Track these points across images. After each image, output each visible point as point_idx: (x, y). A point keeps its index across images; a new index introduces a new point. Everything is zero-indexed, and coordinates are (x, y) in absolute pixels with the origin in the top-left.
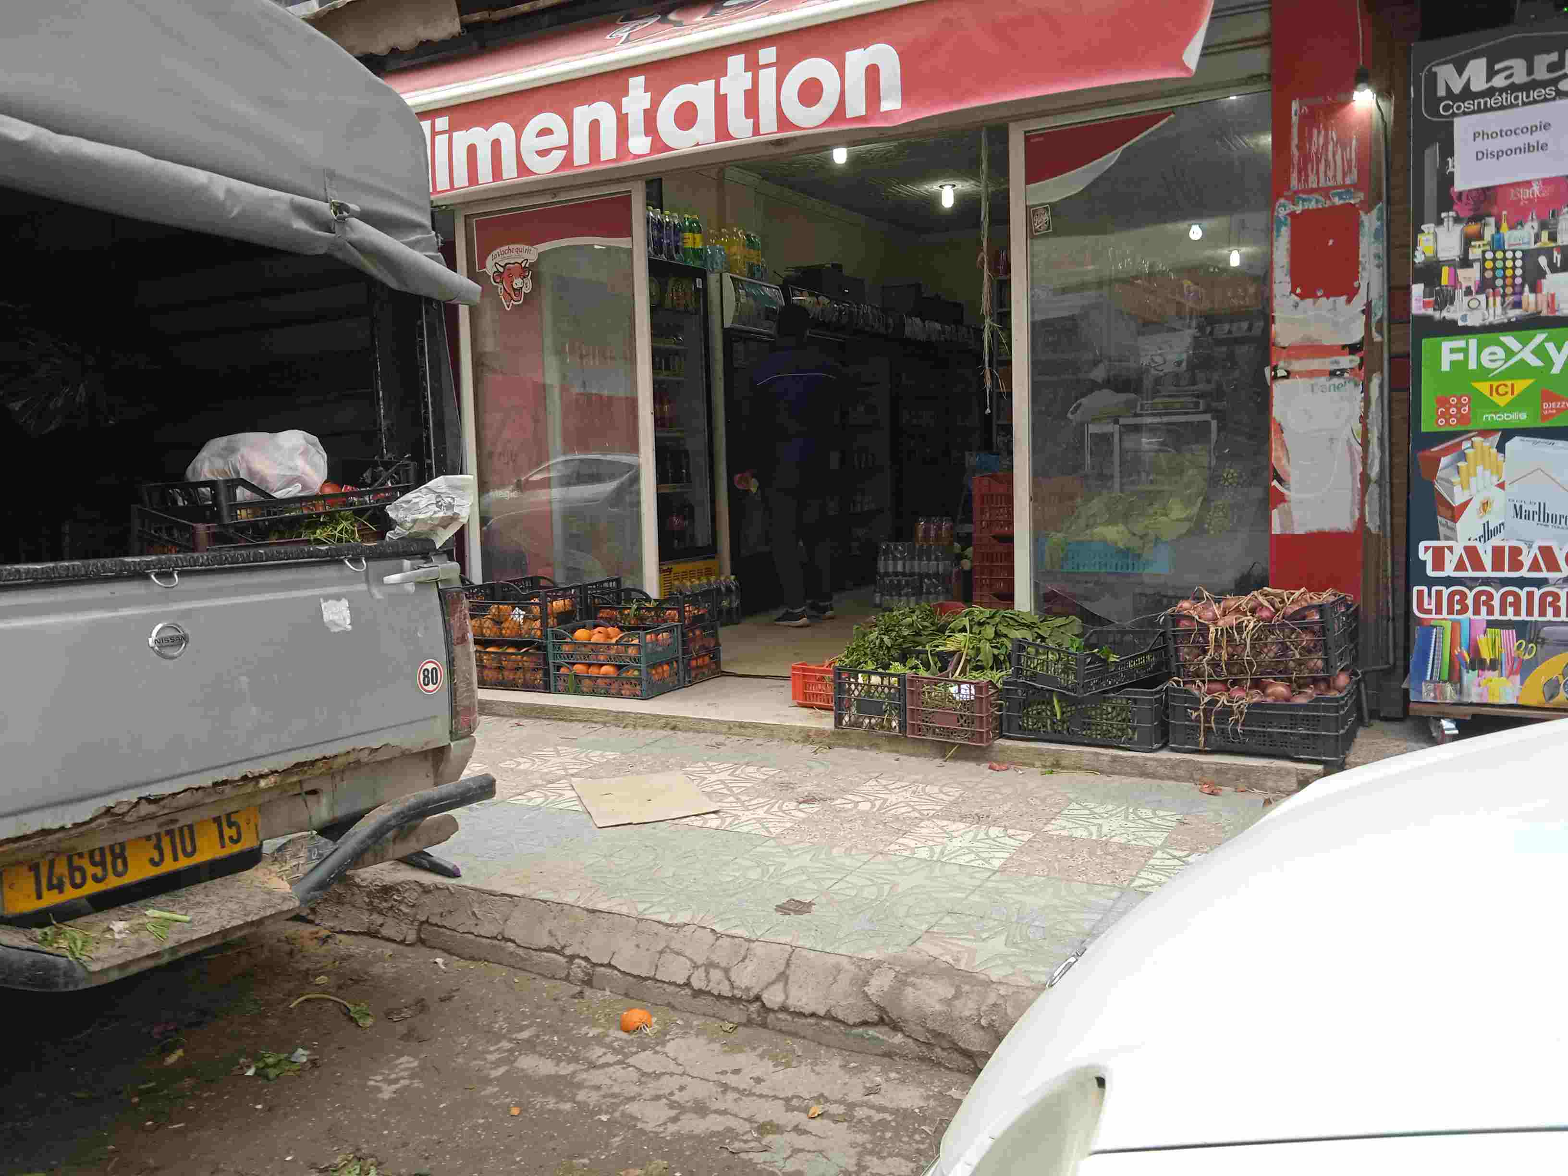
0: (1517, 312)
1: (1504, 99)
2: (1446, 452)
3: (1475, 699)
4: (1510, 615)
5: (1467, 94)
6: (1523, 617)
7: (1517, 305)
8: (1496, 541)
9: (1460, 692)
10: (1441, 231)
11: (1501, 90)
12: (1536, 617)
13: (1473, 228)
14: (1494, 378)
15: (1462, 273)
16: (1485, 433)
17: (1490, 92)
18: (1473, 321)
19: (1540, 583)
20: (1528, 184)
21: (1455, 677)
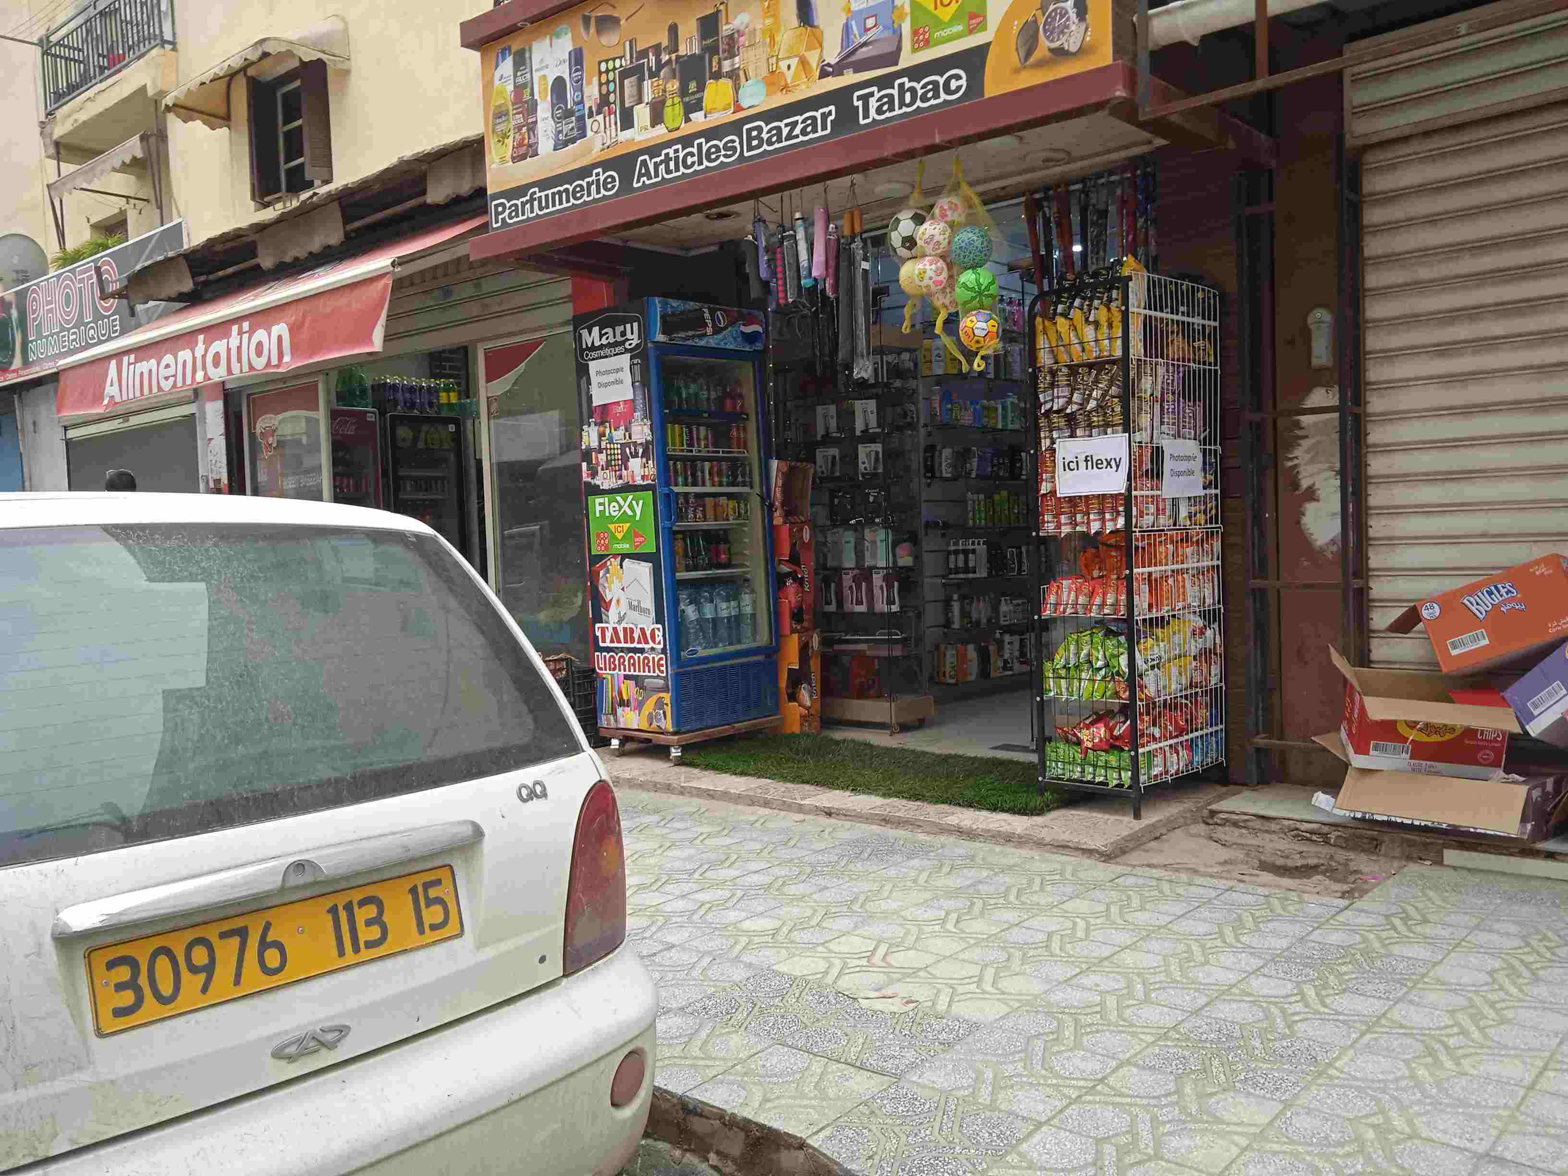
0: (620, 482)
1: (607, 351)
2: (601, 567)
3: (622, 726)
4: (632, 673)
5: (593, 348)
6: (637, 673)
7: (620, 477)
8: (624, 625)
9: (616, 721)
10: (590, 429)
11: (606, 346)
12: (642, 673)
13: (602, 429)
14: (616, 522)
15: (600, 456)
16: (615, 556)
17: (602, 347)
18: (606, 486)
19: (642, 651)
20: (617, 403)
21: (614, 712)
